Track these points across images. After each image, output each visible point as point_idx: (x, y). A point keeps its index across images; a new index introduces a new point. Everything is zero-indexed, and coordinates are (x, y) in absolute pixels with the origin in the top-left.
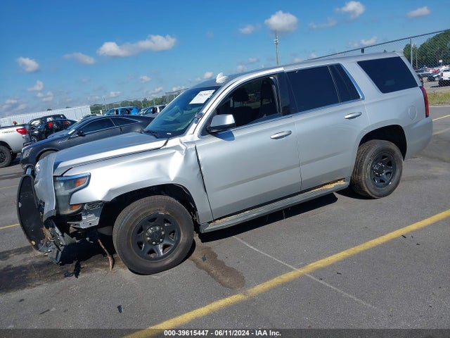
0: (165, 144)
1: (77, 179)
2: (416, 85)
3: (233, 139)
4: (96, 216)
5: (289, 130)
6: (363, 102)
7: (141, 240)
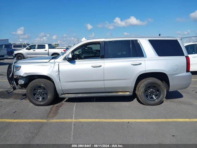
0: (49, 61)
1: (18, 67)
2: (184, 55)
3: (75, 64)
4: (23, 81)
5: (100, 65)
6: (145, 59)
7: (35, 93)
